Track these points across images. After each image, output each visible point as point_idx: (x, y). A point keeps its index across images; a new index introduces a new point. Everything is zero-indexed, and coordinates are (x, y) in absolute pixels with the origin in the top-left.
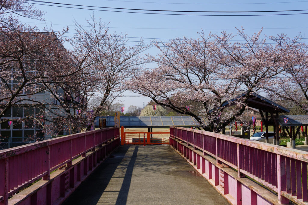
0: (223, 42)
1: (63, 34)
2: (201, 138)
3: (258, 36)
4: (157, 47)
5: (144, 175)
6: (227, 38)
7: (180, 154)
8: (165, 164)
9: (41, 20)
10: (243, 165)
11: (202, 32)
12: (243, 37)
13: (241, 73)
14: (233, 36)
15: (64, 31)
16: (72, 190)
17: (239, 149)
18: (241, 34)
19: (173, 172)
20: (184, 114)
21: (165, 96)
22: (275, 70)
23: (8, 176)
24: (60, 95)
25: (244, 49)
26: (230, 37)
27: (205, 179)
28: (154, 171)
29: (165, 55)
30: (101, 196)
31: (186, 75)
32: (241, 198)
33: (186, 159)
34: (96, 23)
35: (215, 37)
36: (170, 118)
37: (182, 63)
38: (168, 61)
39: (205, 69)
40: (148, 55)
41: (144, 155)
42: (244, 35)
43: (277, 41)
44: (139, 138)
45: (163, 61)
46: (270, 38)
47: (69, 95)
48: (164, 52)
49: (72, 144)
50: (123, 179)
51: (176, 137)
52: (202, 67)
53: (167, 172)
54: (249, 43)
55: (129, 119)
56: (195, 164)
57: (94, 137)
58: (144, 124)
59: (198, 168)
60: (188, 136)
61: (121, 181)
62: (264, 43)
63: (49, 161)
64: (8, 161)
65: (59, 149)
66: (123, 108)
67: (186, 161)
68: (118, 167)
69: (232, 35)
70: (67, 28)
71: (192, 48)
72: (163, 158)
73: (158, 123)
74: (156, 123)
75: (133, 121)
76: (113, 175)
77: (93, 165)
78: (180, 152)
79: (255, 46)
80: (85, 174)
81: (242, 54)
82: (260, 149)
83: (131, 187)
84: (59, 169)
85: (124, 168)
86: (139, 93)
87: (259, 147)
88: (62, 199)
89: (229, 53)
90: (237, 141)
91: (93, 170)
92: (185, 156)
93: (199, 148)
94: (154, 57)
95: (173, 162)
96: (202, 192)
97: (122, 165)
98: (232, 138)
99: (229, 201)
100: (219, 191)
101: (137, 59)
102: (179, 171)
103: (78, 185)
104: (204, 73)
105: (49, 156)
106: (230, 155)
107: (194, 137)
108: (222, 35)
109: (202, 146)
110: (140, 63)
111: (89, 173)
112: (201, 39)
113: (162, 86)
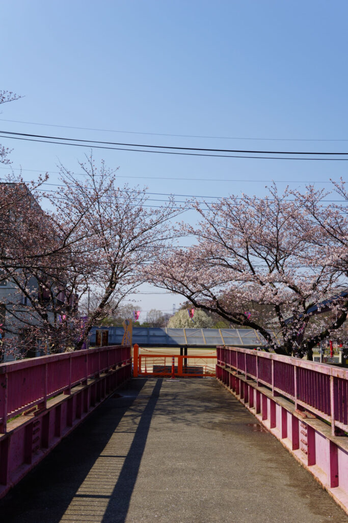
0: (309, 204)
1: (39, 185)
2: (268, 367)
4: (197, 209)
5: (170, 429)
6: (316, 197)
7: (233, 395)
8: (207, 410)
9: (3, 162)
10: (341, 414)
11: (274, 187)
12: (343, 195)
13: (339, 257)
14: (326, 194)
15: (41, 180)
16: (45, 452)
17: (334, 386)
18: (340, 190)
19: (221, 425)
20: (241, 325)
21: (209, 294)
24: (32, 289)
25: (344, 216)
26: (321, 196)
27: (276, 438)
28: (188, 423)
29: (211, 224)
30: (94, 463)
31: (245, 259)
32: (338, 473)
33: (243, 403)
34: (96, 169)
35: (295, 195)
36: (218, 331)
37: (239, 238)
38: (216, 234)
39: (278, 249)
40: (181, 223)
41: (172, 395)
42: (344, 192)
44: (163, 365)
45: (206, 234)
47: (47, 290)
48: (209, 219)
49: (47, 372)
50: (134, 434)
51: (228, 364)
52: (273, 246)
53: (210, 425)
55: (148, 332)
56: (258, 412)
57: (86, 361)
58: (173, 341)
59: (263, 419)
60: (247, 363)
61: (131, 437)
63: (6, 399)
65: (25, 379)
66: (138, 314)
67: (244, 406)
68: (127, 413)
69: (324, 193)
70: (45, 175)
71: (256, 213)
72: (203, 400)
73: (197, 340)
74: (194, 340)
75: (154, 336)
76: (117, 428)
77: (82, 409)
78: (234, 391)
80: (69, 424)
81: (342, 223)
83: (146, 449)
84: (23, 415)
85: (136, 416)
86: (166, 287)
89: (319, 223)
90: (329, 371)
91: (82, 418)
92: (242, 397)
93: (266, 383)
94: (191, 227)
95: (221, 407)
96: (270, 460)
97: (133, 410)
98: (322, 367)
99: (317, 478)
100: (299, 459)
101: (163, 229)
102: (230, 423)
103: (55, 443)
104: (276, 256)
105: (7, 390)
106: (319, 396)
107: (257, 364)
108: (306, 192)
109: (271, 380)
110: (169, 237)
111: (76, 423)
112: (271, 198)
113: (204, 276)
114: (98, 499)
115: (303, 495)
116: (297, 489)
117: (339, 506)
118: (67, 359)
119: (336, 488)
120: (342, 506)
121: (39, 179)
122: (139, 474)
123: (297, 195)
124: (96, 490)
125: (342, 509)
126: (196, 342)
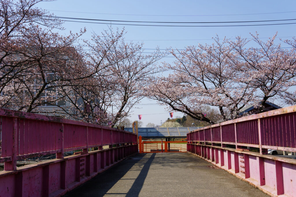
0: (238, 48)
1: (81, 35)
2: (218, 132)
3: (273, 41)
4: (173, 54)
5: (162, 169)
6: (242, 44)
8: (182, 162)
9: (60, 29)
10: (266, 140)
11: (217, 38)
12: (258, 42)
13: (257, 76)
14: (248, 42)
15: (82, 32)
16: (88, 178)
17: (261, 125)
18: (256, 39)
19: (191, 167)
20: (200, 120)
21: (181, 103)
22: (291, 73)
23: (16, 137)
24: (80, 105)
25: (259, 54)
26: (245, 43)
27: (225, 170)
28: (172, 166)
29: (181, 62)
30: (117, 182)
31: (201, 82)
32: (265, 177)
33: (204, 159)
34: (114, 33)
35: (229, 43)
36: (187, 128)
37: (198, 70)
38: (184, 68)
39: (220, 76)
40: (164, 62)
41: (162, 157)
42: (258, 40)
43: (293, 44)
44: (156, 149)
45: (179, 68)
46: (285, 41)
47: (88, 104)
48: (180, 59)
49: (88, 131)
50: (140, 171)
51: (194, 141)
53: (185, 167)
54: (264, 48)
55: (147, 130)
56: (213, 160)
57: (111, 134)
58: (162, 135)
59: (216, 163)
60: (205, 135)
61: (138, 173)
62: (279, 48)
63: (63, 139)
64: (17, 121)
65: (74, 132)
66: (141, 116)
67: (204, 160)
68: (135, 164)
69: (247, 41)
70: (84, 29)
71: (207, 54)
72: (180, 159)
73: (175, 133)
74: (173, 133)
75: (151, 132)
76: (131, 169)
77: (110, 161)
78: (198, 155)
79: (269, 50)
80: (102, 167)
81: (258, 58)
82: (285, 113)
83: (148, 176)
84: (74, 154)
85: (141, 165)
86: (156, 99)
87: (284, 112)
88: (77, 184)
89: (244, 59)
90: (257, 117)
91: (110, 166)
92: (203, 156)
93: (217, 142)
94: (170, 65)
95: (191, 161)
96: (223, 179)
97: (139, 163)
98: (252, 116)
99: (251, 183)
100: (240, 177)
101: (153, 67)
102: (197, 166)
103: (94, 175)
104: (220, 79)
105: (63, 134)
106: (251, 135)
107: (211, 133)
108: (236, 40)
109: (220, 139)
110: (157, 71)
111: (106, 168)
112: (216, 45)
113: (178, 90)
114: (119, 195)
115: (244, 191)
116: (240, 188)
117: (267, 194)
118: (100, 128)
119: (264, 186)
120: (268, 193)
121: (80, 31)
122: (144, 185)
123: (231, 43)
124: (118, 191)
125: (269, 195)
126: (174, 135)
